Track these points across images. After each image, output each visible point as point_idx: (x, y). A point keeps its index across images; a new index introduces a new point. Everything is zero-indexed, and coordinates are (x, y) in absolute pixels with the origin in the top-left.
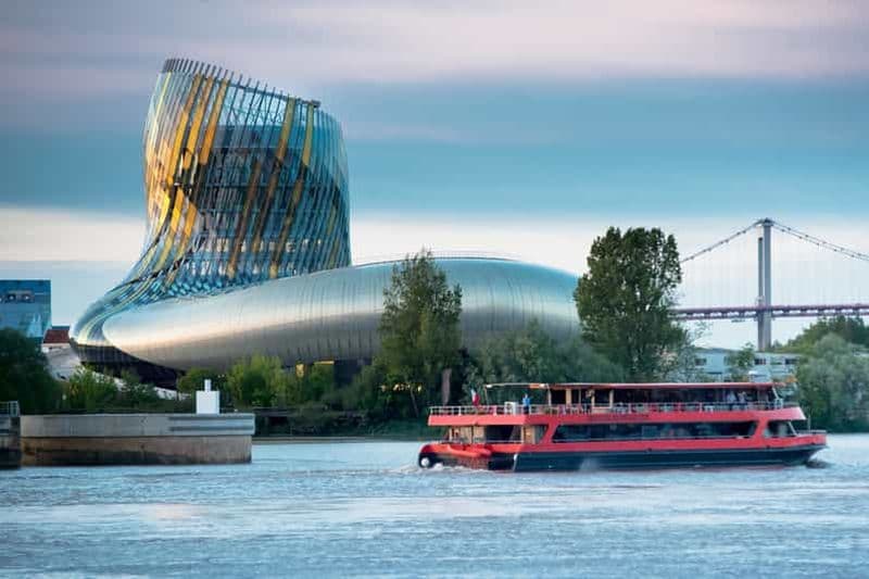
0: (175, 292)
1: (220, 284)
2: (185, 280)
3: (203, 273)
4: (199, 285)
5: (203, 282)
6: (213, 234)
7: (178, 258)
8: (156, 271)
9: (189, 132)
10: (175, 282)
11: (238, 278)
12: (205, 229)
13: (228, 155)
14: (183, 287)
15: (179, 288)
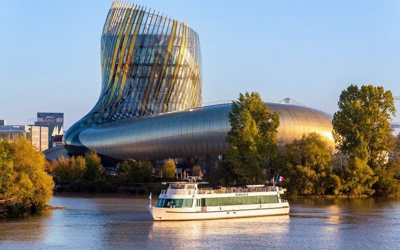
0: (115, 118)
1: (137, 114)
2: (121, 113)
3: (129, 109)
4: (127, 114)
5: (129, 113)
6: (135, 89)
7: (118, 101)
8: (106, 107)
9: (124, 38)
10: (115, 113)
11: (147, 112)
12: (131, 86)
13: (144, 49)
14: (119, 116)
15: (117, 116)
